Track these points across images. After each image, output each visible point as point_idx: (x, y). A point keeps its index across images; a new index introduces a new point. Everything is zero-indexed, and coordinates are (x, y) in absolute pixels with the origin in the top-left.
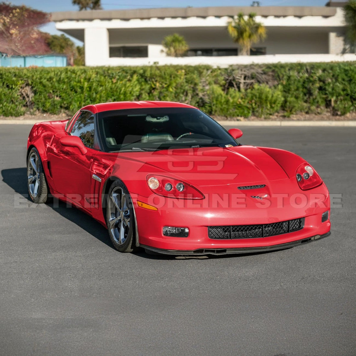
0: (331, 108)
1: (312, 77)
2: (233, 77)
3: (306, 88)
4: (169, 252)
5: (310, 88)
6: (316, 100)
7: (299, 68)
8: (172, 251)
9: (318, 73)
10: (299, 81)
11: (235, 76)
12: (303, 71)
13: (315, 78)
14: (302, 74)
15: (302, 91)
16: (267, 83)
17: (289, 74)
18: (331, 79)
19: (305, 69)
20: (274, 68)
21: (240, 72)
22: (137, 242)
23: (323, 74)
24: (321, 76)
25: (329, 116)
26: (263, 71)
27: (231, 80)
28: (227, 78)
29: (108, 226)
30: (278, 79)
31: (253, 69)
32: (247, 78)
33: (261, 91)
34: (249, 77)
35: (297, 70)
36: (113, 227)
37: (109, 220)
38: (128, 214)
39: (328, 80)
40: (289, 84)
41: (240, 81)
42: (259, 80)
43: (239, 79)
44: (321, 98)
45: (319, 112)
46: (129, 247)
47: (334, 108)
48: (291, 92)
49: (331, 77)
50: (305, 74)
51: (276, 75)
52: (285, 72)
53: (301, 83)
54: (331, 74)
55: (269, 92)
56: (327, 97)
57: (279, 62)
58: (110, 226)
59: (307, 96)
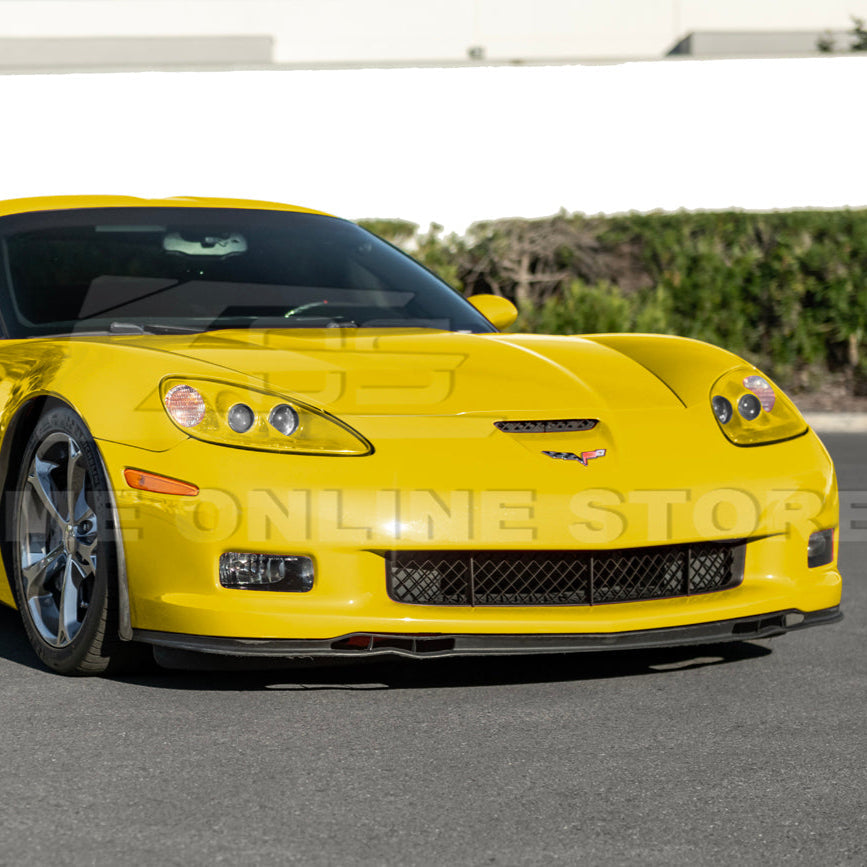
0: (849, 373)
1: (779, 258)
2: (492, 262)
3: (755, 299)
4: (243, 648)
5: (770, 299)
6: (795, 343)
7: (730, 227)
8: (252, 642)
9: (801, 245)
10: (730, 275)
11: (496, 259)
12: (743, 239)
13: (790, 265)
14: (742, 249)
15: (743, 311)
16: (614, 281)
17: (695, 247)
18: (849, 266)
19: (750, 230)
20: (637, 230)
21: (516, 246)
22: (125, 625)
23: (818, 248)
24: (809, 254)
25: (842, 398)
26: (599, 239)
27: (482, 274)
28: (468, 266)
29: (19, 590)
30: (654, 268)
31: (564, 232)
32: (540, 267)
33: (592, 307)
34: (546, 264)
35: (722, 237)
36: (37, 589)
37: (24, 565)
38: (92, 531)
39: (835, 272)
40: (696, 286)
41: (515, 277)
42: (585, 270)
43: (511, 270)
44: (810, 334)
45: (806, 385)
46: (93, 650)
47: (858, 369)
48: (701, 316)
49: (846, 257)
50: (749, 249)
51: (648, 253)
52: (679, 242)
53: (739, 281)
54: (847, 250)
55: (620, 309)
56: (834, 332)
57: (659, 209)
58: (25, 588)
59: (761, 329)
